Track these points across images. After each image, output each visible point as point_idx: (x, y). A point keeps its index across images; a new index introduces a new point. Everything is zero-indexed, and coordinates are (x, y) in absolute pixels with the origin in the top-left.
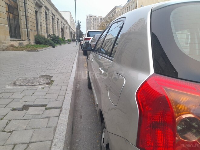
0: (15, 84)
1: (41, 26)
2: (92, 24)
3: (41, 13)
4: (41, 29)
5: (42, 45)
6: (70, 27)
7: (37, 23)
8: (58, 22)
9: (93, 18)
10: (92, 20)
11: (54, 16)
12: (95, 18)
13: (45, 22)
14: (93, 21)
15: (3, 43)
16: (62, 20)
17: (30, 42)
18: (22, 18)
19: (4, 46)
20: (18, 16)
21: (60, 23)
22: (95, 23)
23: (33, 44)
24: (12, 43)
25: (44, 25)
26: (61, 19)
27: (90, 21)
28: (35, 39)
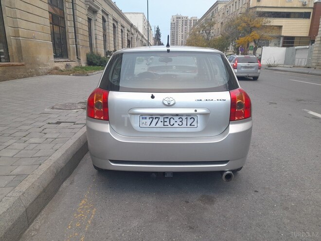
0: (53, 108)
1: (96, 39)
2: (181, 30)
3: (96, 20)
4: (96, 43)
5: (96, 67)
6: (143, 37)
7: (90, 35)
8: (122, 31)
9: (183, 21)
10: (181, 23)
11: (117, 22)
12: (185, 21)
13: (102, 34)
14: (183, 25)
15: (45, 65)
16: (129, 28)
17: (80, 63)
18: (70, 30)
19: (46, 69)
20: (65, 28)
21: (126, 32)
22: (186, 28)
23: (84, 65)
24: (57, 65)
25: (101, 38)
26: (127, 27)
27: (177, 25)
28: (87, 58)
